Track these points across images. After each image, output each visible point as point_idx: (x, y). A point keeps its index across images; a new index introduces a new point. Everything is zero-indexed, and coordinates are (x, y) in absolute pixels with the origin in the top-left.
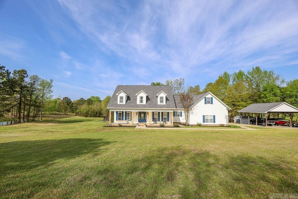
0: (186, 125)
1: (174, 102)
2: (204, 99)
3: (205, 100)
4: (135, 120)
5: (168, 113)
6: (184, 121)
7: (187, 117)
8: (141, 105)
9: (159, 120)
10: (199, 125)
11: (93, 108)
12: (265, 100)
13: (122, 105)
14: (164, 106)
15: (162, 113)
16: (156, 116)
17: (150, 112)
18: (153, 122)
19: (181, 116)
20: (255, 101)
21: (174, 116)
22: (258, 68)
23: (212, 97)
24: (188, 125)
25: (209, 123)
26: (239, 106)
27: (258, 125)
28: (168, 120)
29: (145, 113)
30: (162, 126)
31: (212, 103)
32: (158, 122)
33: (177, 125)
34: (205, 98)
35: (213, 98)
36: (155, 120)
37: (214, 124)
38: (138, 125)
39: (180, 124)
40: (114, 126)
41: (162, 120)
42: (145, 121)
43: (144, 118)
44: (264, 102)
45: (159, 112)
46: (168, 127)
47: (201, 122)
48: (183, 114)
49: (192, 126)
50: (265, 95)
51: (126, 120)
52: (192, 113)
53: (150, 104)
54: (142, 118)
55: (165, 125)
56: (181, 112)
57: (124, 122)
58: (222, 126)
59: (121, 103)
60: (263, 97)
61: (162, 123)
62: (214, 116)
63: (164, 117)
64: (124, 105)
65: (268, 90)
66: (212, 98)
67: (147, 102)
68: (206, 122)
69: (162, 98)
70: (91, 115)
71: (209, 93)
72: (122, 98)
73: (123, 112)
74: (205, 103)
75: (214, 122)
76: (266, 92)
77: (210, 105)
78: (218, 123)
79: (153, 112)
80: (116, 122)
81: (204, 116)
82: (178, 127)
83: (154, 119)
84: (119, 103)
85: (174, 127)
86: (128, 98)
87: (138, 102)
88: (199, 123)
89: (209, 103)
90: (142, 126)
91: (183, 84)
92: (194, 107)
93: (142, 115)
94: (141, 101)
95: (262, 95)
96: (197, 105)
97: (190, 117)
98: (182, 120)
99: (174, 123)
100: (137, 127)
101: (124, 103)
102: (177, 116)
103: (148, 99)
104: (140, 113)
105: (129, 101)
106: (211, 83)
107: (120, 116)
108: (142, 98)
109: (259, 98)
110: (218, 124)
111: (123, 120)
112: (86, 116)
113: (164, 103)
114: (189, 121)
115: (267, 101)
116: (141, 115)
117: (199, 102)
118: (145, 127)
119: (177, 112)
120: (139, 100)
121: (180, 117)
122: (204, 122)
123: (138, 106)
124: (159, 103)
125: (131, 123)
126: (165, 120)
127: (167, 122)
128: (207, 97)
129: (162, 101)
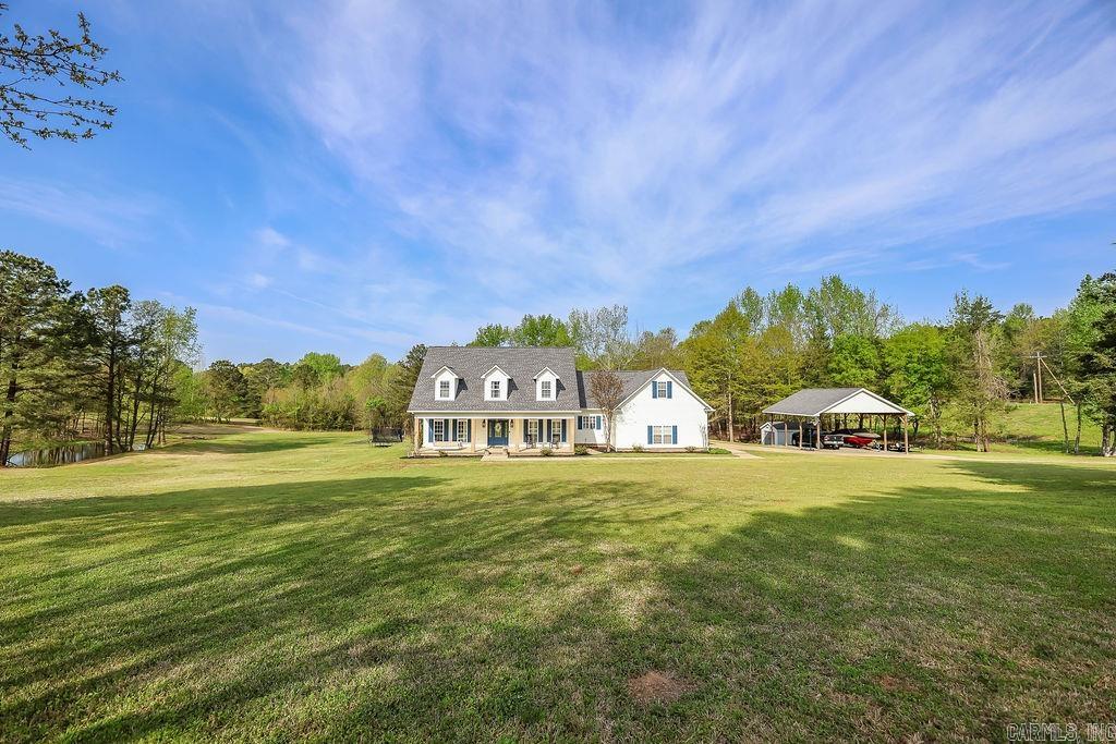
0: (605, 449)
2: (651, 385)
3: (654, 388)
4: (480, 441)
5: (564, 421)
6: (604, 441)
8: (495, 402)
9: (541, 440)
10: (638, 450)
11: (320, 397)
12: (838, 377)
13: (446, 402)
14: (551, 405)
15: (549, 421)
16: (533, 429)
17: (519, 419)
18: (524, 445)
19: (599, 428)
20: (816, 382)
21: (580, 427)
22: (836, 281)
23: (670, 380)
24: (612, 450)
25: (662, 446)
26: (770, 394)
27: (802, 448)
28: (564, 440)
29: (504, 423)
30: (547, 454)
31: (670, 397)
32: (538, 445)
33: (581, 451)
34: (655, 383)
35: (674, 383)
36: (531, 439)
37: (675, 446)
38: (487, 453)
39: (591, 447)
40: (427, 457)
41: (549, 440)
42: (505, 441)
43: (503, 434)
45: (541, 421)
46: (560, 456)
47: (642, 441)
49: (621, 452)
51: (454, 440)
52: (622, 420)
53: (518, 400)
54: (498, 435)
55: (554, 450)
56: (599, 418)
57: (450, 446)
58: (691, 451)
59: (444, 399)
60: (835, 371)
61: (547, 445)
62: (675, 428)
63: (554, 431)
64: (452, 402)
66: (670, 384)
67: (509, 394)
68: (656, 441)
69: (546, 385)
70: (315, 422)
71: (663, 371)
72: (445, 385)
73: (447, 421)
74: (655, 397)
75: (675, 442)
77: (665, 400)
78: (682, 443)
79: (526, 421)
80: (430, 447)
81: (650, 428)
82: (585, 454)
83: (527, 437)
84: (438, 397)
85: (576, 455)
86: (461, 384)
87: (488, 396)
88: (638, 445)
89: (662, 395)
90: (498, 455)
91: (625, 323)
93: (498, 428)
94: (496, 393)
95: (832, 365)
97: (617, 432)
98: (599, 437)
99: (576, 445)
100: (486, 458)
101: (452, 397)
102: (587, 427)
103: (512, 385)
104: (492, 423)
105: (463, 392)
106: (708, 323)
107: (440, 430)
108: (496, 384)
109: (825, 374)
110: (683, 447)
111: (446, 440)
112: (299, 428)
113: (553, 397)
114: (613, 440)
116: (494, 426)
117: (638, 392)
118: (505, 458)
119: (587, 418)
120: (491, 389)
121: (594, 430)
122: (650, 442)
123: (487, 405)
124: (539, 398)
125: (468, 448)
126: (556, 439)
127: (560, 444)
128: (658, 380)
129: (546, 393)
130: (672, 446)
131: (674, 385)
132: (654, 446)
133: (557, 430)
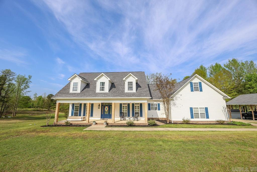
0: (166, 122)
1: (148, 89)
2: (189, 85)
3: (192, 86)
4: (96, 116)
5: (141, 105)
6: (164, 116)
7: (168, 110)
8: (102, 93)
9: (129, 116)
10: (186, 123)
12: (252, 90)
13: (75, 94)
14: (133, 95)
15: (133, 104)
16: (125, 110)
18: (120, 119)
19: (159, 109)
21: (149, 109)
22: (234, 61)
23: (200, 81)
24: (170, 123)
25: (200, 120)
27: (256, 121)
28: (141, 116)
29: (110, 106)
30: (131, 125)
31: (201, 90)
32: (127, 118)
34: (191, 84)
35: (202, 83)
36: (123, 115)
37: (208, 120)
38: (94, 123)
39: (158, 120)
41: (133, 115)
42: (110, 116)
43: (109, 113)
44: (251, 93)
45: (129, 104)
46: (139, 126)
47: (188, 117)
48: (162, 106)
49: (175, 123)
50: (251, 85)
52: (175, 104)
53: (115, 92)
54: (106, 113)
55: (136, 122)
56: (159, 105)
58: (221, 123)
59: (74, 92)
60: (249, 88)
62: (206, 109)
64: (78, 94)
65: (252, 80)
66: (200, 83)
67: (110, 90)
68: (196, 117)
69: (130, 83)
71: (196, 77)
72: (75, 85)
73: (81, 104)
74: (192, 91)
75: (208, 117)
76: (251, 82)
77: (198, 92)
78: (213, 118)
79: (121, 104)
81: (191, 109)
82: (155, 125)
84: (71, 91)
87: (98, 90)
88: (185, 119)
89: (197, 90)
92: (177, 96)
93: (107, 109)
94: (102, 89)
95: (248, 86)
96: (180, 93)
97: (172, 111)
98: (161, 114)
99: (149, 119)
101: (79, 91)
102: (153, 109)
104: (103, 106)
105: (86, 89)
108: (103, 84)
110: (214, 120)
111: (80, 115)
113: (134, 90)
114: (170, 116)
115: (254, 91)
116: (105, 108)
117: (182, 89)
119: (153, 104)
120: (100, 86)
121: (157, 111)
122: (192, 117)
124: (126, 90)
126: (137, 115)
127: (139, 118)
128: (193, 82)
129: (130, 88)
130: (205, 120)
131: (203, 84)
132: (195, 120)
133: (137, 110)
